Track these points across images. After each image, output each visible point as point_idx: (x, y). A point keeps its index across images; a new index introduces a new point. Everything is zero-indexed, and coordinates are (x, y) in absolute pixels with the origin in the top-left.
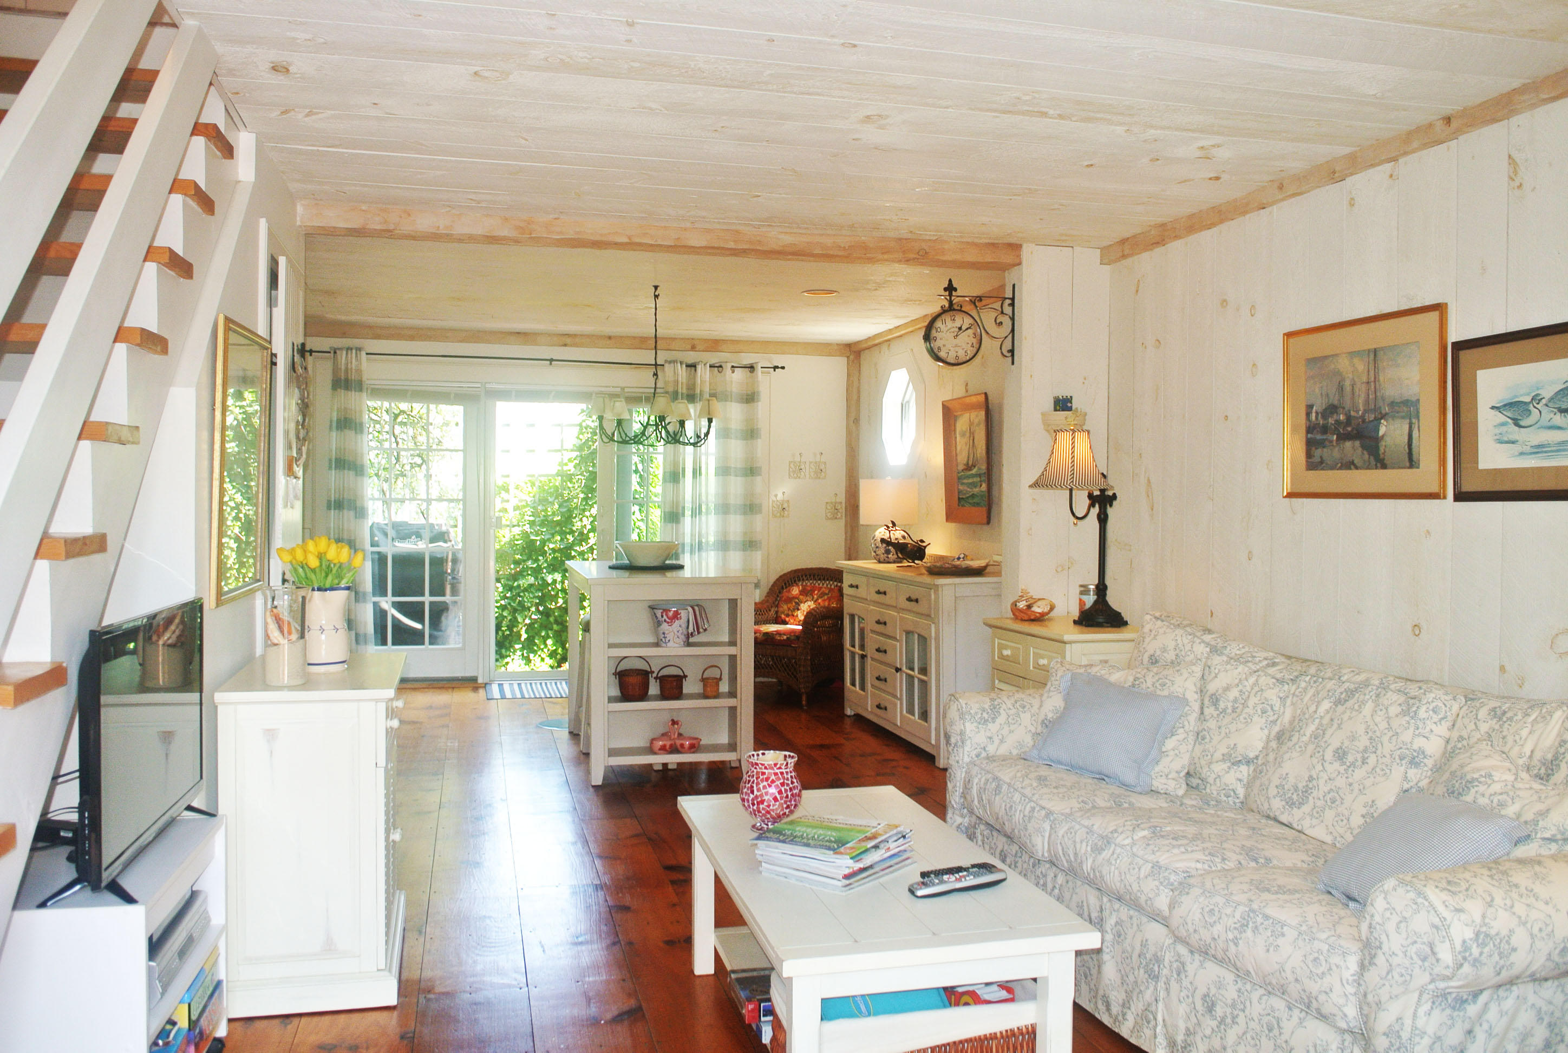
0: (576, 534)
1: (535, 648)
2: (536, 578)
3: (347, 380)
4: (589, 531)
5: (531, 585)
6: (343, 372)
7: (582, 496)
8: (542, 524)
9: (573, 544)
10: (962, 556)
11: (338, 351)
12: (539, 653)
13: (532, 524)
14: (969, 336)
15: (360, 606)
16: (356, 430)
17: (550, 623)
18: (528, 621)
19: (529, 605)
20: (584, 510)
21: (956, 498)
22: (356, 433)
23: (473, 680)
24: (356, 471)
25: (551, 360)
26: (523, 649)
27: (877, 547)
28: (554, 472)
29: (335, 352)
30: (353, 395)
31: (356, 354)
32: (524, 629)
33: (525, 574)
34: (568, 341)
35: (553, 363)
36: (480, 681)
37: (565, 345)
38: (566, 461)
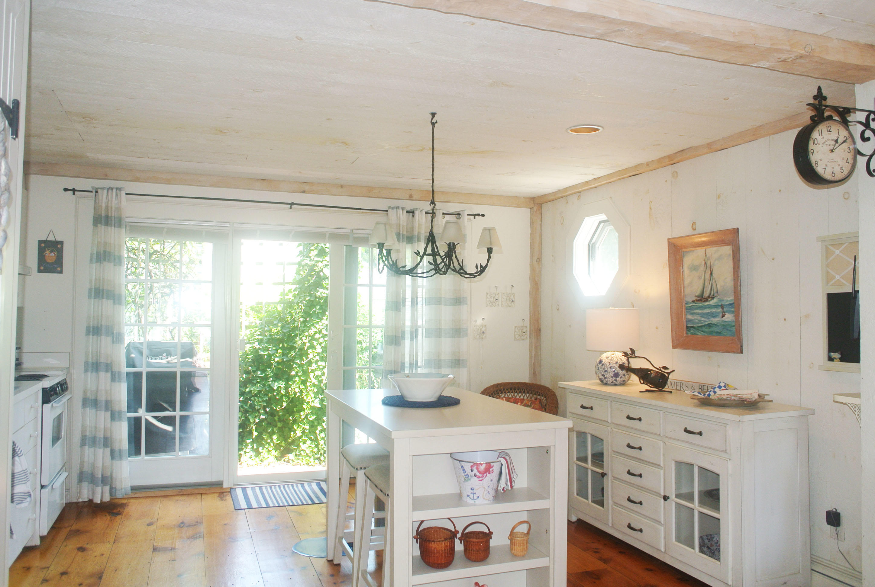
0: (297, 350)
1: (264, 442)
2: (264, 385)
3: (107, 217)
4: (308, 348)
5: (260, 392)
6: (103, 209)
7: (302, 319)
8: (269, 341)
9: (294, 359)
10: (722, 385)
11: (99, 191)
12: (267, 446)
13: (260, 341)
14: (844, 150)
15: (116, 424)
16: (114, 261)
17: (275, 421)
18: (257, 421)
19: (259, 408)
20: (303, 331)
21: (685, 327)
22: (115, 265)
23: (219, 484)
24: (114, 300)
25: (292, 204)
26: (253, 443)
27: (606, 371)
28: (278, 300)
29: (97, 192)
30: (112, 231)
31: (117, 193)
32: (254, 427)
33: (255, 382)
34: (307, 188)
35: (293, 206)
36: (225, 486)
37: (304, 192)
38: (286, 291)
